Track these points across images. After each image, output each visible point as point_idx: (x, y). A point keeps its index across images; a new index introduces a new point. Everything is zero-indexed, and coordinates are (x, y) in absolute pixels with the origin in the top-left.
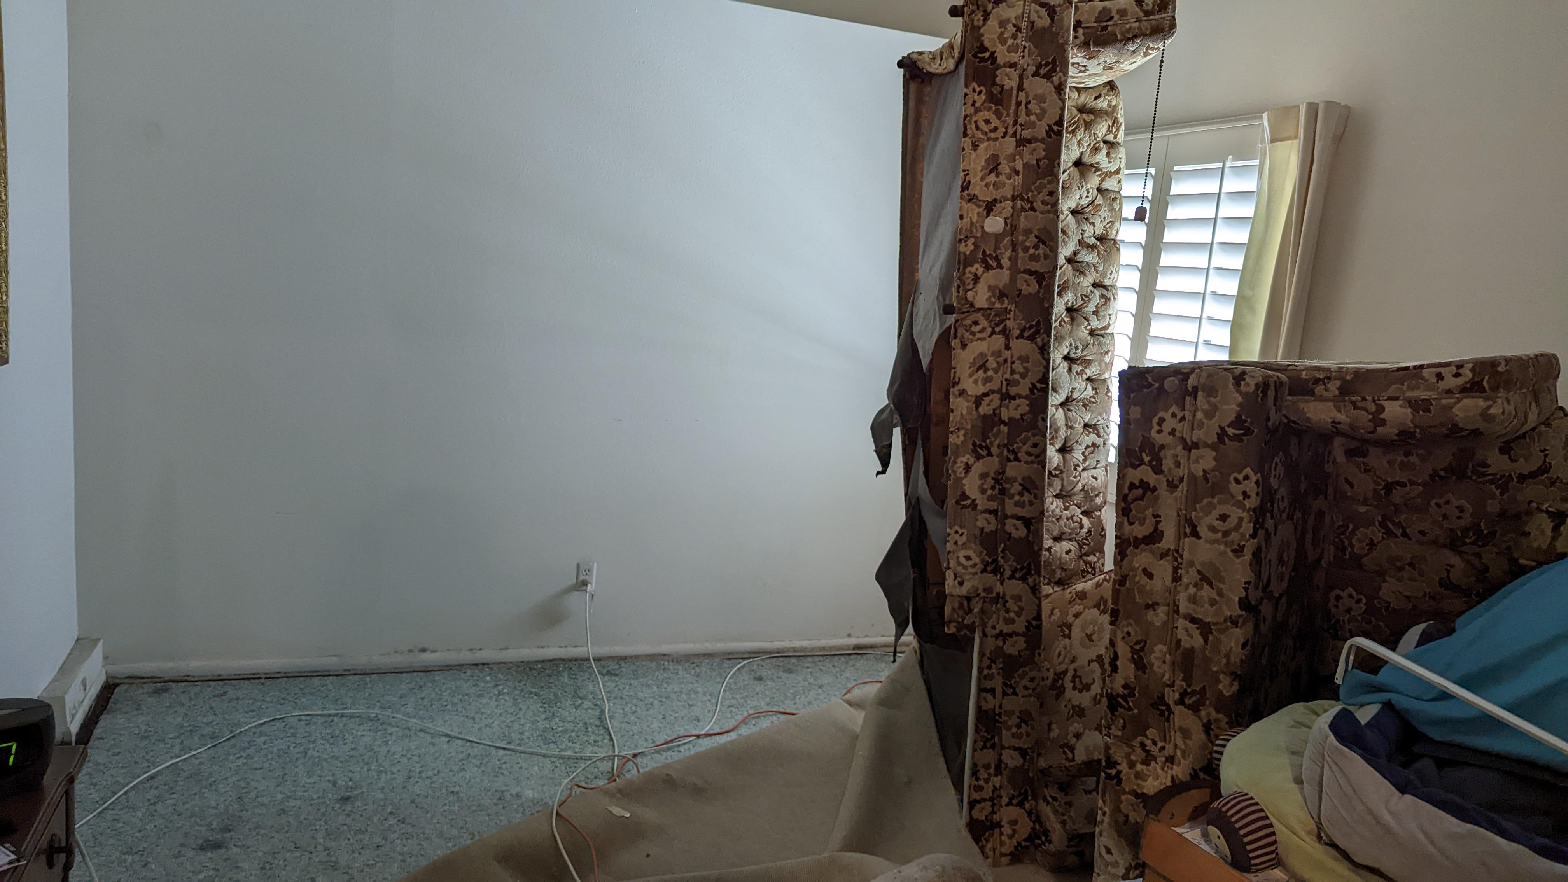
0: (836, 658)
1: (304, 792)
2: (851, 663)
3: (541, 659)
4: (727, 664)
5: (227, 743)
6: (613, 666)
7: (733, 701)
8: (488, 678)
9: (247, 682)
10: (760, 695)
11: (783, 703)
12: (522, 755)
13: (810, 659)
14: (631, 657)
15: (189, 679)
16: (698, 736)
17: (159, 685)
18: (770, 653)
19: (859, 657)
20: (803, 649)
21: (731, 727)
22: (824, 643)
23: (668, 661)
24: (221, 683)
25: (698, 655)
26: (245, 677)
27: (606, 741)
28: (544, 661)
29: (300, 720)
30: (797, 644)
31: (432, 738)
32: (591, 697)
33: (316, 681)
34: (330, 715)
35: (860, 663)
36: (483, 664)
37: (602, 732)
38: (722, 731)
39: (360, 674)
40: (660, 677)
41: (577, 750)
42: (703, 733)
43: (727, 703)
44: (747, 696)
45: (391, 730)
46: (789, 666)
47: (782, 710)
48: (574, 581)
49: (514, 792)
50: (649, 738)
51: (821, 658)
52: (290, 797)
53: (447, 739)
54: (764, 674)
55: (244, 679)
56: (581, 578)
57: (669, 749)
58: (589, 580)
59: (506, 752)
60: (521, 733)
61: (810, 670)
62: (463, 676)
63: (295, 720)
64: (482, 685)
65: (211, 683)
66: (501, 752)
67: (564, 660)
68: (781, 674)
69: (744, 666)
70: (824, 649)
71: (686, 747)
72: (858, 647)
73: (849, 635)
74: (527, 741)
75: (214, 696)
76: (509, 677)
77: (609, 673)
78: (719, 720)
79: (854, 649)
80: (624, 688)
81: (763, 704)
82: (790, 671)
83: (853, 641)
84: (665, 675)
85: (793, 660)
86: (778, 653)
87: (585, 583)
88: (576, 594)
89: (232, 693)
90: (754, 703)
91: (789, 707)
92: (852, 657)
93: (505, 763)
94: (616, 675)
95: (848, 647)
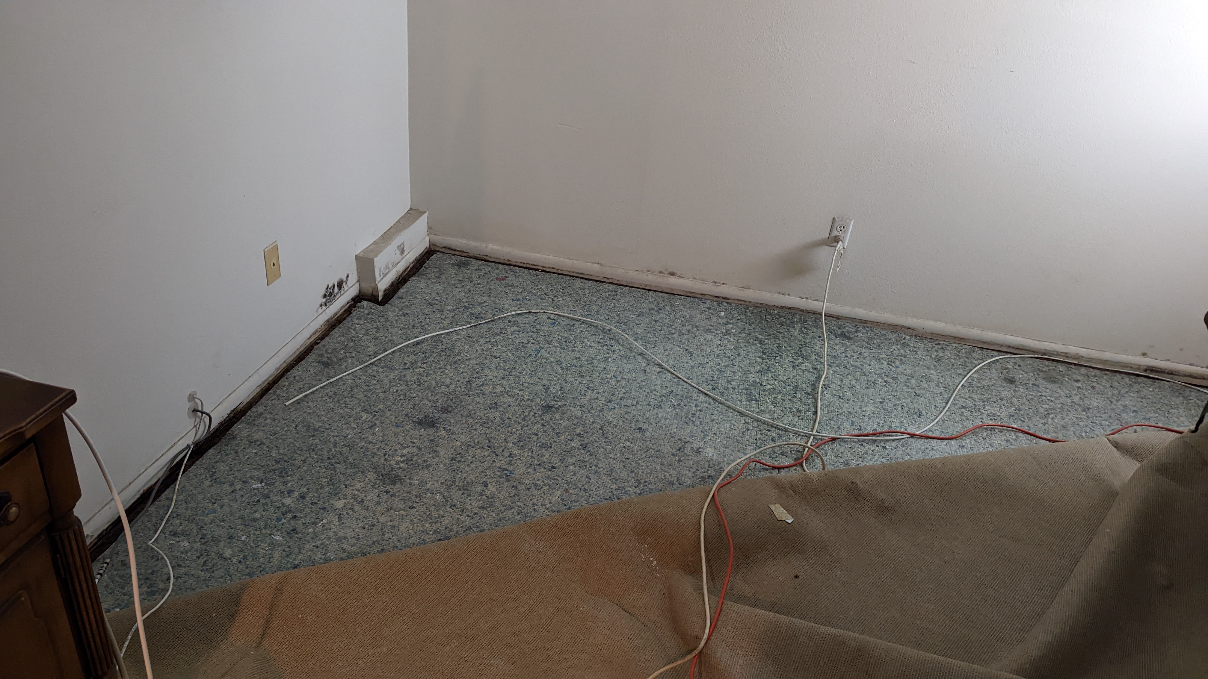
0: (1118, 376)
1: (520, 390)
2: (1136, 387)
3: (780, 304)
4: (977, 354)
5: (486, 325)
6: (849, 328)
7: (969, 403)
8: (723, 313)
9: (526, 271)
10: (1004, 402)
11: (1030, 418)
12: (720, 406)
13: (1083, 371)
14: (872, 323)
15: (487, 258)
16: (912, 436)
17: (464, 259)
18: (1034, 352)
19: (1149, 381)
20: (1078, 357)
21: (955, 434)
22: (1108, 355)
23: (911, 336)
24: (507, 267)
25: (946, 337)
26: (528, 266)
27: (809, 413)
28: (782, 307)
29: (548, 318)
30: (1073, 350)
31: (647, 365)
32: (813, 357)
33: (578, 283)
34: (573, 319)
35: (1149, 390)
36: (724, 298)
37: (809, 401)
38: (943, 436)
39: (615, 284)
40: (896, 352)
41: (776, 415)
42: (917, 433)
43: (961, 402)
44: (988, 400)
45: (616, 347)
46: (1054, 374)
47: (1026, 429)
48: (827, 236)
49: (695, 446)
50: (857, 421)
51: (1098, 372)
52: (507, 392)
53: (659, 370)
54: (1018, 376)
55: (526, 268)
56: (835, 233)
57: (874, 441)
58: (841, 238)
59: (707, 399)
60: (729, 382)
61: (1079, 385)
62: (701, 306)
63: (544, 316)
64: (714, 319)
65: (501, 266)
66: (702, 398)
67: (802, 310)
68: (1041, 381)
69: (997, 361)
70: (1106, 362)
71: (893, 444)
72: (1152, 370)
73: (1144, 354)
74: (731, 391)
75: (497, 279)
76: (743, 317)
77: (843, 335)
78: (944, 421)
79: (1146, 371)
80: (852, 356)
81: (1004, 414)
82: (1052, 380)
83: (1148, 362)
84: (902, 352)
85: (1061, 368)
86: (1045, 354)
87: (836, 240)
88: (826, 250)
89: (511, 280)
90: (995, 410)
91: (1036, 426)
92: (1140, 380)
93: (700, 410)
94: (849, 338)
95: (1139, 367)
